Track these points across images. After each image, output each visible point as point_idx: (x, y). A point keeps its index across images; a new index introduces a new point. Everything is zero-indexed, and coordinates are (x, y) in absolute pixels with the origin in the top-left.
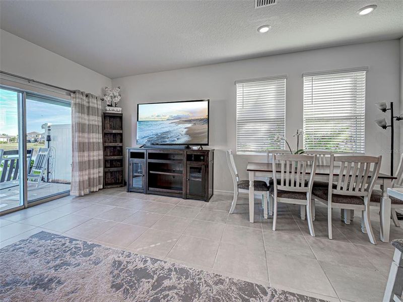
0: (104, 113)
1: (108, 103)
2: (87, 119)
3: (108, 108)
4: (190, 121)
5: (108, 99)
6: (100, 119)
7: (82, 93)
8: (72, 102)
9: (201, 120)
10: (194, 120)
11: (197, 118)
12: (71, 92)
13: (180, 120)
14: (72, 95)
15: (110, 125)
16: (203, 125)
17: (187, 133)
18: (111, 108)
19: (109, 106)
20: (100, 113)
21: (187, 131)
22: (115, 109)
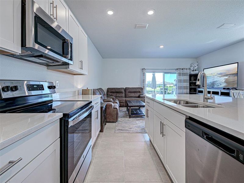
0: (190, 75)
1: (192, 70)
2: (182, 78)
3: (192, 72)
4: (227, 75)
5: (192, 68)
6: (188, 77)
7: (180, 69)
8: (177, 73)
9: (233, 74)
10: (229, 75)
11: (230, 73)
12: (177, 69)
13: (222, 75)
14: (177, 70)
15: (194, 79)
16: (235, 77)
17: (225, 82)
18: (193, 72)
19: (193, 71)
20: (188, 74)
21: (225, 81)
22: (195, 72)
